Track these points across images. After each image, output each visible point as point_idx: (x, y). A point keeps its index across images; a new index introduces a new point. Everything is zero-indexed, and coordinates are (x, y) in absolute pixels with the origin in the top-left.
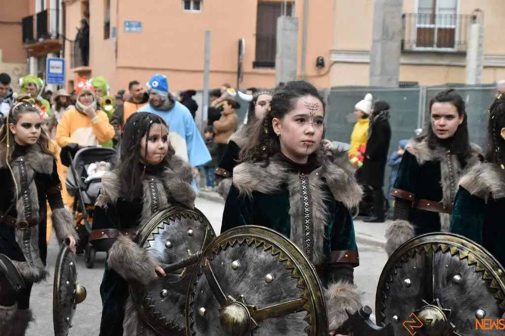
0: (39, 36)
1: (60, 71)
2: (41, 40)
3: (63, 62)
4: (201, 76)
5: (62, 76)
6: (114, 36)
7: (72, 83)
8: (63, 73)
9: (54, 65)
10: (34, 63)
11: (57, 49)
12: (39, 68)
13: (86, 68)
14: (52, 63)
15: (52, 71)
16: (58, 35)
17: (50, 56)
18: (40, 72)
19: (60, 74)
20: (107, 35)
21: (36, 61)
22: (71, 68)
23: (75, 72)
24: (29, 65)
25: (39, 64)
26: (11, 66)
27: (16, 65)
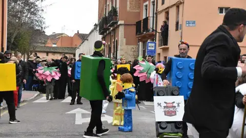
0: (144, 31)
1: (153, 48)
2: (145, 33)
3: (155, 43)
5: (154, 51)
6: (180, 29)
7: (159, 54)
9: (151, 46)
10: (142, 45)
11: (152, 37)
12: (143, 48)
15: (149, 48)
16: (153, 30)
17: (149, 41)
20: (177, 29)
22: (159, 46)
23: (161, 49)
24: (139, 46)
25: (144, 45)
26: (130, 47)
27: (133, 46)
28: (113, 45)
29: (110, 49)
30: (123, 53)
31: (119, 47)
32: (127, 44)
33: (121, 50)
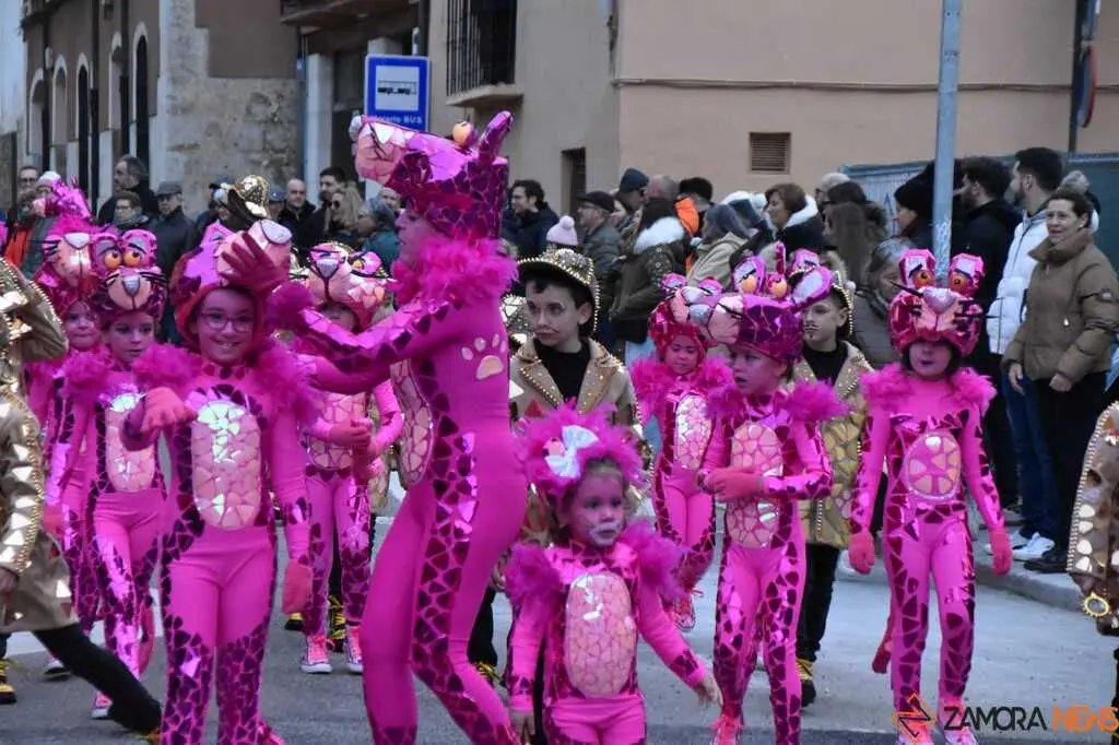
1: (410, 103)
4: (928, 103)
5: (419, 120)
8: (421, 111)
9: (392, 83)
10: (322, 78)
12: (336, 98)
13: (503, 90)
14: (384, 74)
15: (383, 102)
17: (376, 49)
18: (339, 107)
19: (410, 114)
21: (329, 69)
22: (451, 90)
23: (465, 104)
24: (303, 85)
25: (337, 77)
26: (241, 89)
27: (259, 85)
28: (112, 72)
29: (90, 103)
30: (191, 131)
31: (163, 89)
32: (217, 69)
33: (181, 110)
